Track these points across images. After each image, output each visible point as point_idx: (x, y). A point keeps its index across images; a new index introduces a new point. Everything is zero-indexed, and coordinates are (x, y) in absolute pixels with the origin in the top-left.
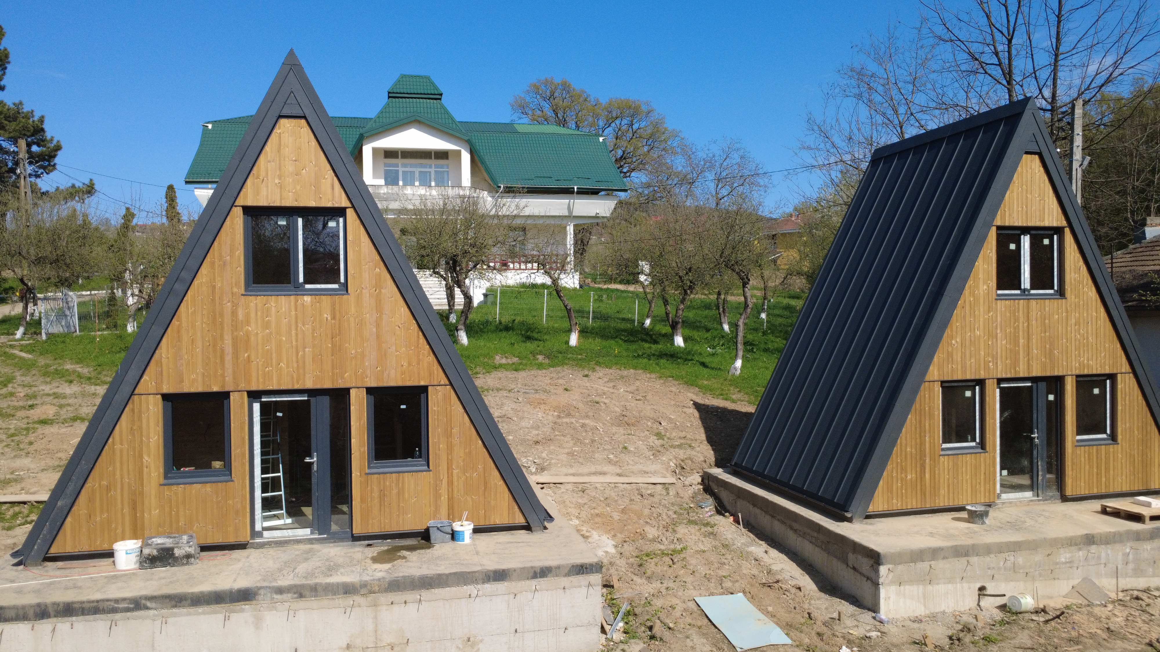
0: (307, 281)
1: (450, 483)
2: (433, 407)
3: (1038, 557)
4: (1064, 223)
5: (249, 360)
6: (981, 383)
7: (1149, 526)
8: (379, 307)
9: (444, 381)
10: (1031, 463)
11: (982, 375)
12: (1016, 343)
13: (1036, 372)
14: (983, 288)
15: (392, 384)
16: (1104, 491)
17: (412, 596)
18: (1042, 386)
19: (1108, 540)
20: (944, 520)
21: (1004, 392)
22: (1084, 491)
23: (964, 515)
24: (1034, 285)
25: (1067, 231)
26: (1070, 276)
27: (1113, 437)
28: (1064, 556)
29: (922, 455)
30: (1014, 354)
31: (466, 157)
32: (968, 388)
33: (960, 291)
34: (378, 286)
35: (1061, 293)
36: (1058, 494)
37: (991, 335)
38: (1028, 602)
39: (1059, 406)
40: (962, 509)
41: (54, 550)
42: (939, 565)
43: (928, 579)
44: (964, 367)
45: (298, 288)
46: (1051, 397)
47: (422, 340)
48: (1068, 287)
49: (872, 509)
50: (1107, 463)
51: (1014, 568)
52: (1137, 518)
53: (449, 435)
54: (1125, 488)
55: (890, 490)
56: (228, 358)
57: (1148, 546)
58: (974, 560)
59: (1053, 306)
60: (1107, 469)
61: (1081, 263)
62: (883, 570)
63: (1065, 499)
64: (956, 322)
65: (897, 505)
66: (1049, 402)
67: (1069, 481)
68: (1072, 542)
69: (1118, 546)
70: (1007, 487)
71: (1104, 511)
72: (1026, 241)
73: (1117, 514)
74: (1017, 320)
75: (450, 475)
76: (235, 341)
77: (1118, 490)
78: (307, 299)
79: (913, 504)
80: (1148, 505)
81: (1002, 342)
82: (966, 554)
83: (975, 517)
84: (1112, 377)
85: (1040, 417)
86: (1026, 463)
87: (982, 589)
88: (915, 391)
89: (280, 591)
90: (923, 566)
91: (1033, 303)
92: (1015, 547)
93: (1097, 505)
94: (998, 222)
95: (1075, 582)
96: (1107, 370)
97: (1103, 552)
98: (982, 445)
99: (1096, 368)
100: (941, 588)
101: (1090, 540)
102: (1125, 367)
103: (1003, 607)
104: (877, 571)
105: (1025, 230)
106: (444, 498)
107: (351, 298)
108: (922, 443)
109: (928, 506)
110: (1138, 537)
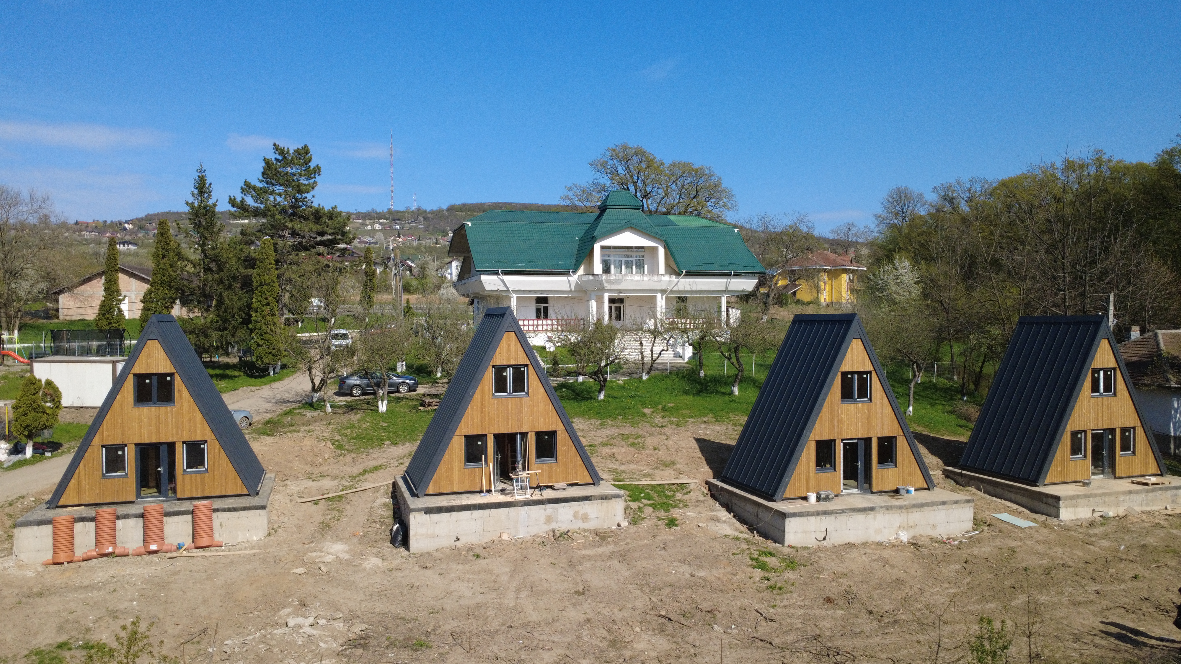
0: (858, 398)
1: (903, 472)
2: (898, 444)
3: (1113, 498)
4: (1117, 366)
5: (842, 428)
6: (1085, 431)
7: (1151, 487)
8: (882, 407)
9: (902, 434)
10: (1103, 463)
11: (1085, 428)
12: (1098, 415)
13: (1105, 427)
14: (1086, 393)
15: (886, 436)
16: (1130, 475)
17: (918, 510)
18: (1107, 432)
19: (1137, 492)
20: (1072, 486)
21: (1093, 435)
22: (1123, 475)
23: (1081, 484)
24: (1105, 391)
25: (1118, 369)
26: (1119, 387)
27: (1134, 453)
28: (1122, 498)
29: (1064, 461)
30: (1097, 419)
31: (661, 251)
32: (1079, 433)
33: (1078, 395)
34: (882, 399)
35: (1115, 394)
36: (1113, 476)
37: (1089, 412)
38: (1111, 514)
39: (1113, 440)
40: (1080, 482)
41: (784, 497)
42: (1080, 501)
43: (1076, 506)
44: (1079, 425)
45: (855, 400)
46: (1110, 437)
47: (896, 419)
48: (1118, 392)
49: (1046, 482)
50: (1132, 463)
51: (1105, 502)
52: (1146, 484)
53: (903, 454)
54: (1139, 474)
55: (1052, 475)
56: (836, 427)
57: (1151, 495)
58: (1091, 499)
59: (1111, 399)
60: (1132, 466)
61: (1123, 382)
62: (1061, 502)
63: (1115, 478)
64: (1076, 408)
65: (1055, 481)
66: (1109, 439)
67: (1117, 471)
68: (1124, 493)
69: (1140, 495)
70: (1093, 474)
71: (1133, 482)
72: (1102, 374)
73: (1138, 483)
74: (1098, 406)
75: (903, 469)
76: (838, 420)
77: (1136, 474)
78: (860, 405)
79: (1061, 480)
80: (1150, 480)
81: (1093, 415)
82: (1088, 497)
83: (1085, 484)
84: (1134, 428)
85: (1106, 444)
86: (1101, 463)
87: (1093, 510)
88: (1062, 435)
89: (882, 507)
90: (1074, 501)
91: (1105, 399)
92: (1105, 495)
93: (1130, 480)
94: (1092, 367)
95: (1125, 508)
96: (1132, 425)
97: (1135, 497)
98: (1085, 456)
99: (1128, 424)
100: (1080, 509)
101: (1131, 492)
102: (1139, 424)
103: (1102, 516)
104: (1059, 504)
105: (1101, 369)
106: (901, 477)
107: (873, 405)
108: (1064, 456)
109: (1066, 481)
110: (1147, 491)
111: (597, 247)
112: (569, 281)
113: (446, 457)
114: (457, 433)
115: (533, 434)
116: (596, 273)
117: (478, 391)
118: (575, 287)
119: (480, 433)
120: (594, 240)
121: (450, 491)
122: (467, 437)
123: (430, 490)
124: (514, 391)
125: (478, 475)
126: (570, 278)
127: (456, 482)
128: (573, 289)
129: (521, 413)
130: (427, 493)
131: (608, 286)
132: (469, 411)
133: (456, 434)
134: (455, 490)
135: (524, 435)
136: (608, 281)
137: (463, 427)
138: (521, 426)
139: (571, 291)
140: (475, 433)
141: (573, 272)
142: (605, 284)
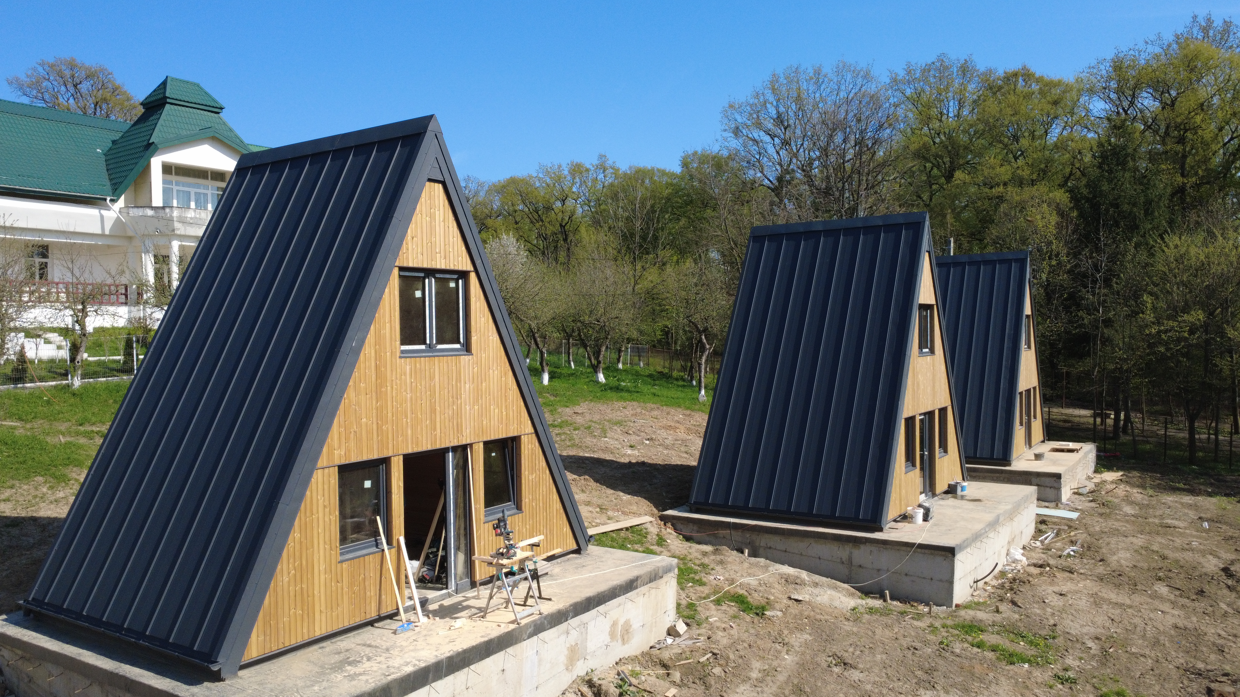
107: (935, 358)
111: (156, 163)
112: (102, 217)
113: (295, 535)
114: (323, 461)
115: (481, 445)
116: (154, 204)
117: (371, 338)
118: (111, 230)
119: (375, 456)
120: (150, 148)
121: (306, 638)
122: (345, 470)
123: (253, 651)
124: (440, 341)
125: (372, 573)
126: (104, 212)
127: (320, 604)
128: (107, 232)
129: (457, 396)
130: (246, 659)
131: (180, 229)
132: (350, 395)
133: (320, 464)
134: (318, 633)
135: (462, 450)
136: (183, 221)
137: (336, 443)
138: (459, 429)
139: (103, 235)
140: (365, 458)
141: (112, 200)
142: (177, 225)
